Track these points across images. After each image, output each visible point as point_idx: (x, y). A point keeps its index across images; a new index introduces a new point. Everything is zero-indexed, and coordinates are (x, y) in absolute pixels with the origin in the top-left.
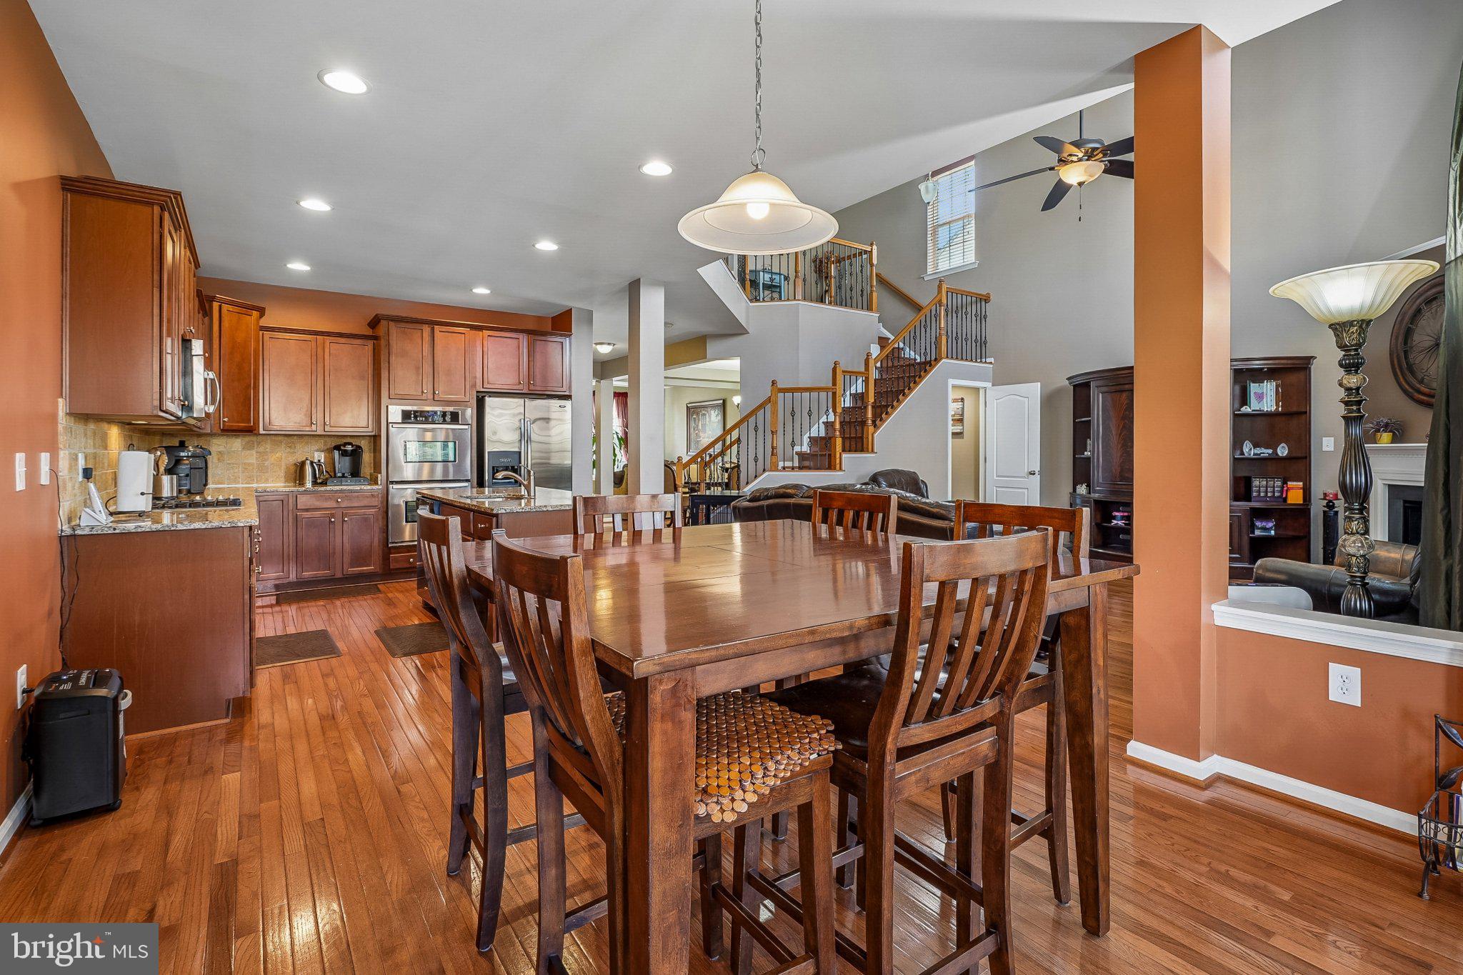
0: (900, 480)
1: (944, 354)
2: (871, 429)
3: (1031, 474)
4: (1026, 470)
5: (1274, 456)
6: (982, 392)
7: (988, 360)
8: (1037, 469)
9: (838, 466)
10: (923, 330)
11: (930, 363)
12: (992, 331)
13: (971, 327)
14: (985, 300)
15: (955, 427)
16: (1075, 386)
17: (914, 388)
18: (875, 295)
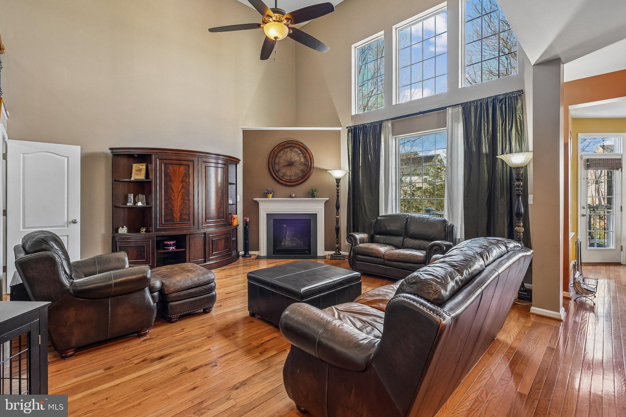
3: (73, 223)
4: (66, 220)
8: (78, 218)
16: (115, 155)
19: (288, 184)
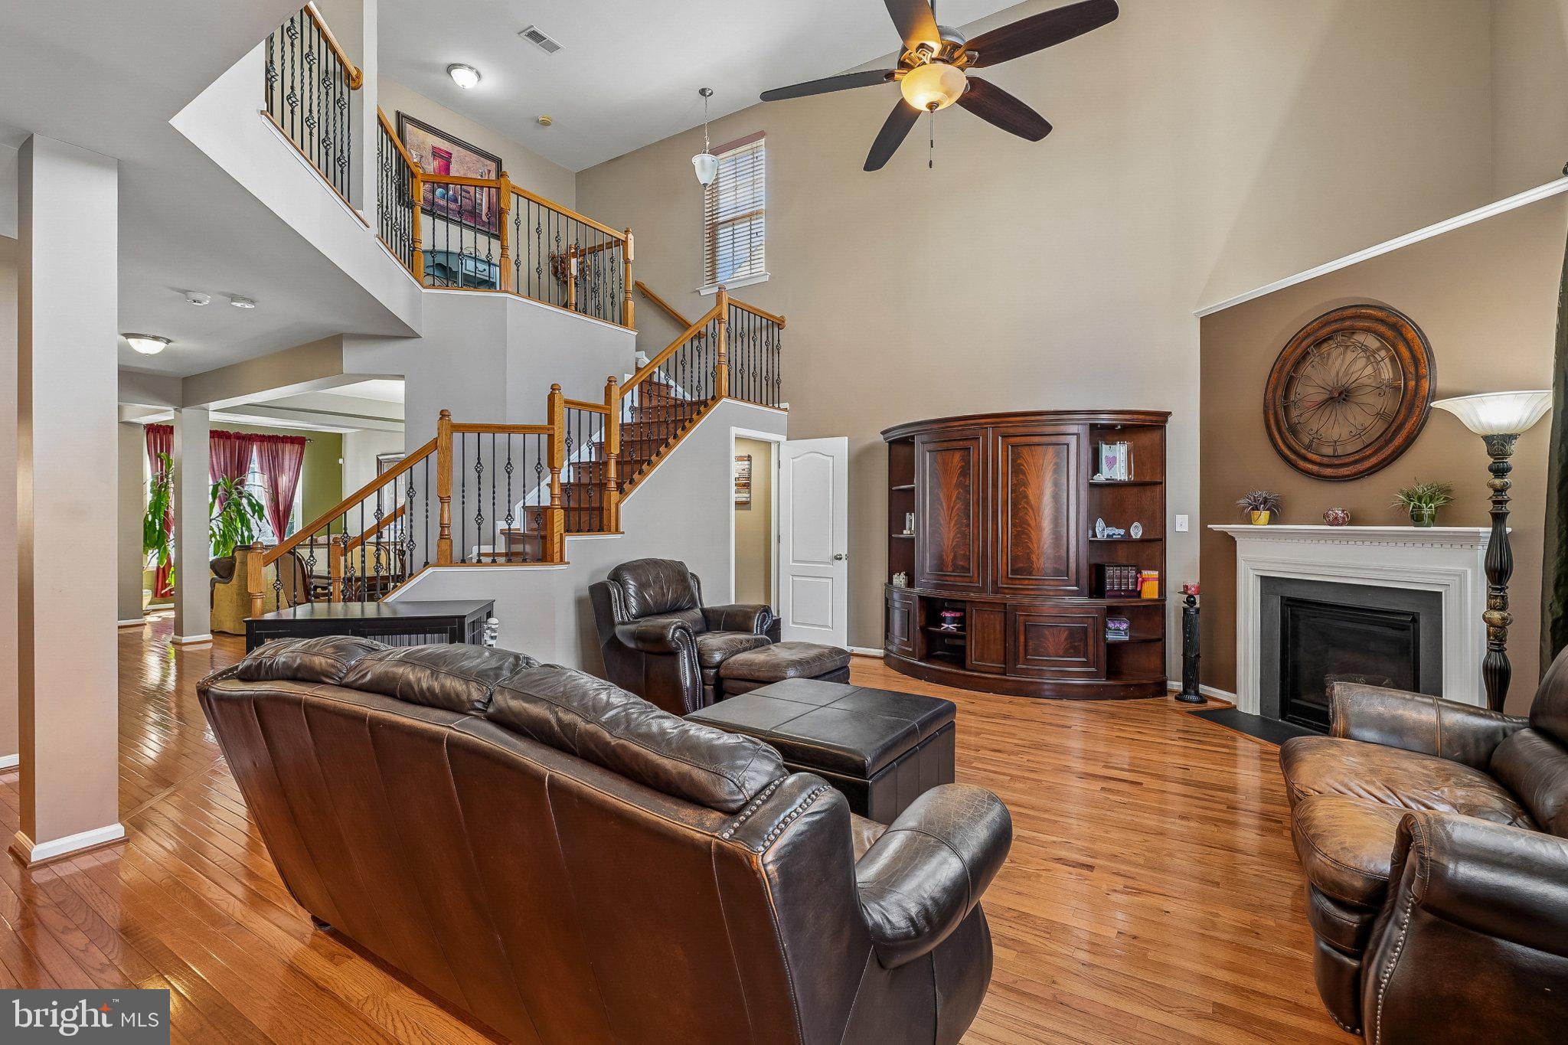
0: (657, 576)
1: (725, 392)
2: (615, 496)
3: (837, 559)
4: (830, 553)
5: (1127, 538)
6: (774, 447)
7: (782, 406)
8: (844, 552)
9: (557, 556)
10: (696, 353)
11: (705, 403)
12: (787, 366)
13: (759, 358)
14: (779, 325)
15: (740, 495)
16: (891, 443)
17: (683, 436)
18: (631, 304)
19: (1328, 471)
